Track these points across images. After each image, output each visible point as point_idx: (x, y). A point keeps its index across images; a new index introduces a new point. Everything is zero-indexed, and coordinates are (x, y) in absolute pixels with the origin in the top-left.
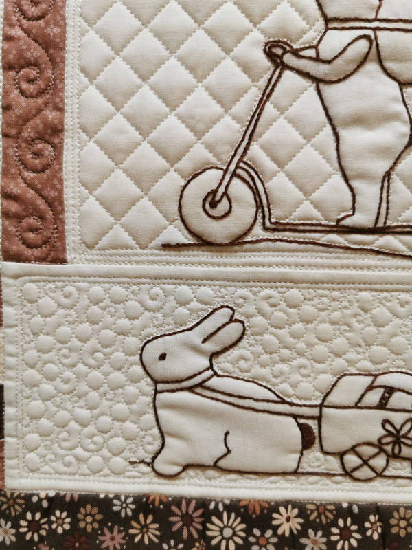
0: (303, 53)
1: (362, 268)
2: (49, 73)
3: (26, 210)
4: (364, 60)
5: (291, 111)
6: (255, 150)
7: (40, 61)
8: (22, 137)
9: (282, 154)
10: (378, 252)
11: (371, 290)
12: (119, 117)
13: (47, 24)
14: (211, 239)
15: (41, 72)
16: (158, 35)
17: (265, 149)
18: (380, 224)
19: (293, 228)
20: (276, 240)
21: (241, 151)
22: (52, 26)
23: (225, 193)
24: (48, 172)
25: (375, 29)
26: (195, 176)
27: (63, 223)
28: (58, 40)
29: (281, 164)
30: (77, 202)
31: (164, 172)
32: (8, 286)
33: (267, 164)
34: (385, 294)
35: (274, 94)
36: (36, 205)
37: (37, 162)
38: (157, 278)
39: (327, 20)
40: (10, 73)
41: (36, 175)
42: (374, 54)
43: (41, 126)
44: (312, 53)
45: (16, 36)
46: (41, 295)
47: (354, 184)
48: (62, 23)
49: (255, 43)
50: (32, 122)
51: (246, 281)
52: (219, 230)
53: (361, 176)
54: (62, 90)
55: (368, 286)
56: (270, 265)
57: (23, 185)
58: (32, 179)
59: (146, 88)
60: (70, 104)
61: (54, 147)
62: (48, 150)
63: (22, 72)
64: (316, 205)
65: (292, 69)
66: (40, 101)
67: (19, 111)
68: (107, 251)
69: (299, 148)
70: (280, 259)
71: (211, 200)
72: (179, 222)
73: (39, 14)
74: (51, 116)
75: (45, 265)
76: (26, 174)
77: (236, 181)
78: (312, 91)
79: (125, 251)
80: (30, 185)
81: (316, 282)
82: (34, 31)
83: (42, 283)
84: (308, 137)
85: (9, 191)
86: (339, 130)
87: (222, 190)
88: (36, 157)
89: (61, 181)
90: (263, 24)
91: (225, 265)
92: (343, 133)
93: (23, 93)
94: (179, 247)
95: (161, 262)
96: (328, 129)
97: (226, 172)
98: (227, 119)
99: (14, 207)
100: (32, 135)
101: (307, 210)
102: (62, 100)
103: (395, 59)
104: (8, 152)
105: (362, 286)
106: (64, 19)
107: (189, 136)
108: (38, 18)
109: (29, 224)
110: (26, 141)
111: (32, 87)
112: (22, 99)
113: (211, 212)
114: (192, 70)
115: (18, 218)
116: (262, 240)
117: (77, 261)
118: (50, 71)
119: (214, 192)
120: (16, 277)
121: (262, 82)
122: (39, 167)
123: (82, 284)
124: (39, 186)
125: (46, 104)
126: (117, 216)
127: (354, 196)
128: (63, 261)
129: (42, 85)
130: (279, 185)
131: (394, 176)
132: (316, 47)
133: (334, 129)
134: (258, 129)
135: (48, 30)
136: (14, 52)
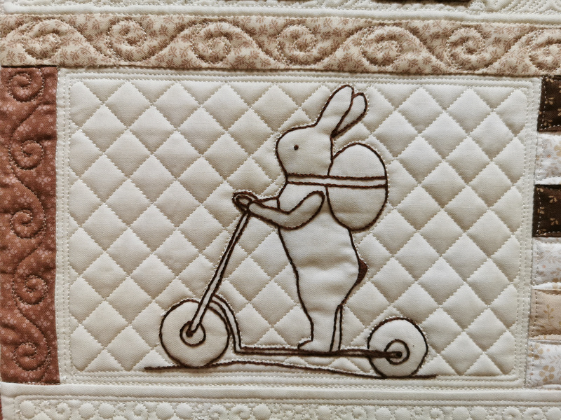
0: (266, 204)
1: (321, 385)
2: (41, 217)
3: (22, 337)
4: (317, 212)
5: (256, 252)
6: (226, 285)
7: (33, 206)
8: (18, 273)
9: (249, 289)
10: (333, 372)
11: (329, 404)
12: (105, 256)
13: (39, 174)
14: (188, 363)
15: (34, 215)
16: (140, 185)
17: (235, 284)
18: (335, 349)
19: (260, 352)
20: (244, 363)
21: (213, 286)
22: (43, 176)
23: (200, 324)
24: (41, 304)
25: (327, 186)
26: (174, 308)
27: (55, 348)
28: (49, 188)
29: (249, 298)
30: (67, 330)
31: (146, 304)
32: (7, 404)
33: (238, 297)
34: (342, 407)
35: (242, 237)
36: (31, 334)
37: (31, 295)
38: (141, 397)
39: (287, 175)
40: (6, 216)
41: (30, 306)
42: (326, 206)
43: (34, 264)
44: (273, 203)
45: (10, 184)
46: (37, 411)
47: (312, 315)
48: (52, 174)
49: (225, 195)
50: (26, 259)
51: (221, 397)
52: (195, 356)
53: (318, 309)
54: (54, 232)
55: (327, 401)
56: (241, 383)
57: (19, 315)
58: (27, 310)
59: (129, 231)
60: (61, 244)
61: (47, 282)
62: (42, 285)
63: (16, 215)
64: (280, 332)
65: (257, 216)
66: (33, 241)
67: (14, 251)
68: (96, 373)
69: (264, 284)
70: (249, 378)
71: (187, 330)
72: (160, 347)
73: (31, 164)
74: (43, 256)
75: (40, 386)
76: (22, 305)
77: (209, 314)
78: (274, 235)
79: (112, 373)
80: (26, 315)
81: (282, 399)
82: (27, 179)
83: (38, 401)
84: (272, 275)
85: (7, 322)
86: (298, 269)
87: (197, 321)
88: (30, 290)
89: (53, 312)
90: (232, 177)
91: (202, 384)
92: (301, 271)
93: (18, 234)
94: (160, 369)
95: (145, 382)
96: (289, 268)
97: (200, 304)
98: (202, 258)
99: (11, 336)
100: (27, 272)
101: (272, 337)
102: (54, 241)
103: (344, 211)
104: (5, 286)
105: (322, 401)
106: (54, 168)
107: (167, 272)
108: (31, 168)
109: (25, 350)
110: (21, 276)
111: (26, 228)
112: (18, 239)
113: (188, 340)
114: (170, 217)
115: (15, 344)
116: (233, 363)
117: (69, 381)
118: (42, 215)
119: (190, 323)
120: (14, 396)
121: (232, 227)
122: (33, 300)
123: (74, 402)
124: (34, 317)
125: (39, 244)
126: (105, 344)
127: (312, 325)
128: (57, 382)
129: (34, 226)
130: (248, 315)
131: (346, 307)
132: (277, 198)
133: (294, 267)
134: (228, 268)
135: (39, 180)
136: (9, 198)
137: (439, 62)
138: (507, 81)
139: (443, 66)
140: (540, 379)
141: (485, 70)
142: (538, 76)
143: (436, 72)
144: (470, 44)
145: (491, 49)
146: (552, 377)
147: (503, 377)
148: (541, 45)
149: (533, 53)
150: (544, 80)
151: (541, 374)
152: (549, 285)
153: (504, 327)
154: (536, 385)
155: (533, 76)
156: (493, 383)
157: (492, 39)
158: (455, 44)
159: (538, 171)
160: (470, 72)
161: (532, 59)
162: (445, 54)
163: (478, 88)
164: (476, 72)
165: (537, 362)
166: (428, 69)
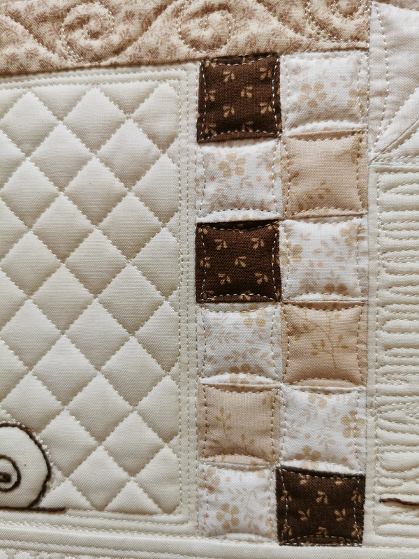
137: (50, 54)
138: (147, 72)
139: (55, 58)
140: (219, 524)
141: (114, 59)
142: (194, 60)
143: (46, 69)
144: (93, 25)
145: (122, 28)
146: (235, 522)
147: (165, 517)
148: (195, 15)
149: (184, 27)
150: (203, 65)
151: (219, 517)
152: (226, 378)
153: (160, 441)
154: (213, 534)
155: (186, 61)
156: (149, 526)
157: (121, 15)
158: (71, 28)
159: (199, 203)
160: (94, 64)
161: (183, 35)
162: (59, 43)
163: (107, 86)
164: (104, 63)
165: (212, 497)
166: (35, 66)
